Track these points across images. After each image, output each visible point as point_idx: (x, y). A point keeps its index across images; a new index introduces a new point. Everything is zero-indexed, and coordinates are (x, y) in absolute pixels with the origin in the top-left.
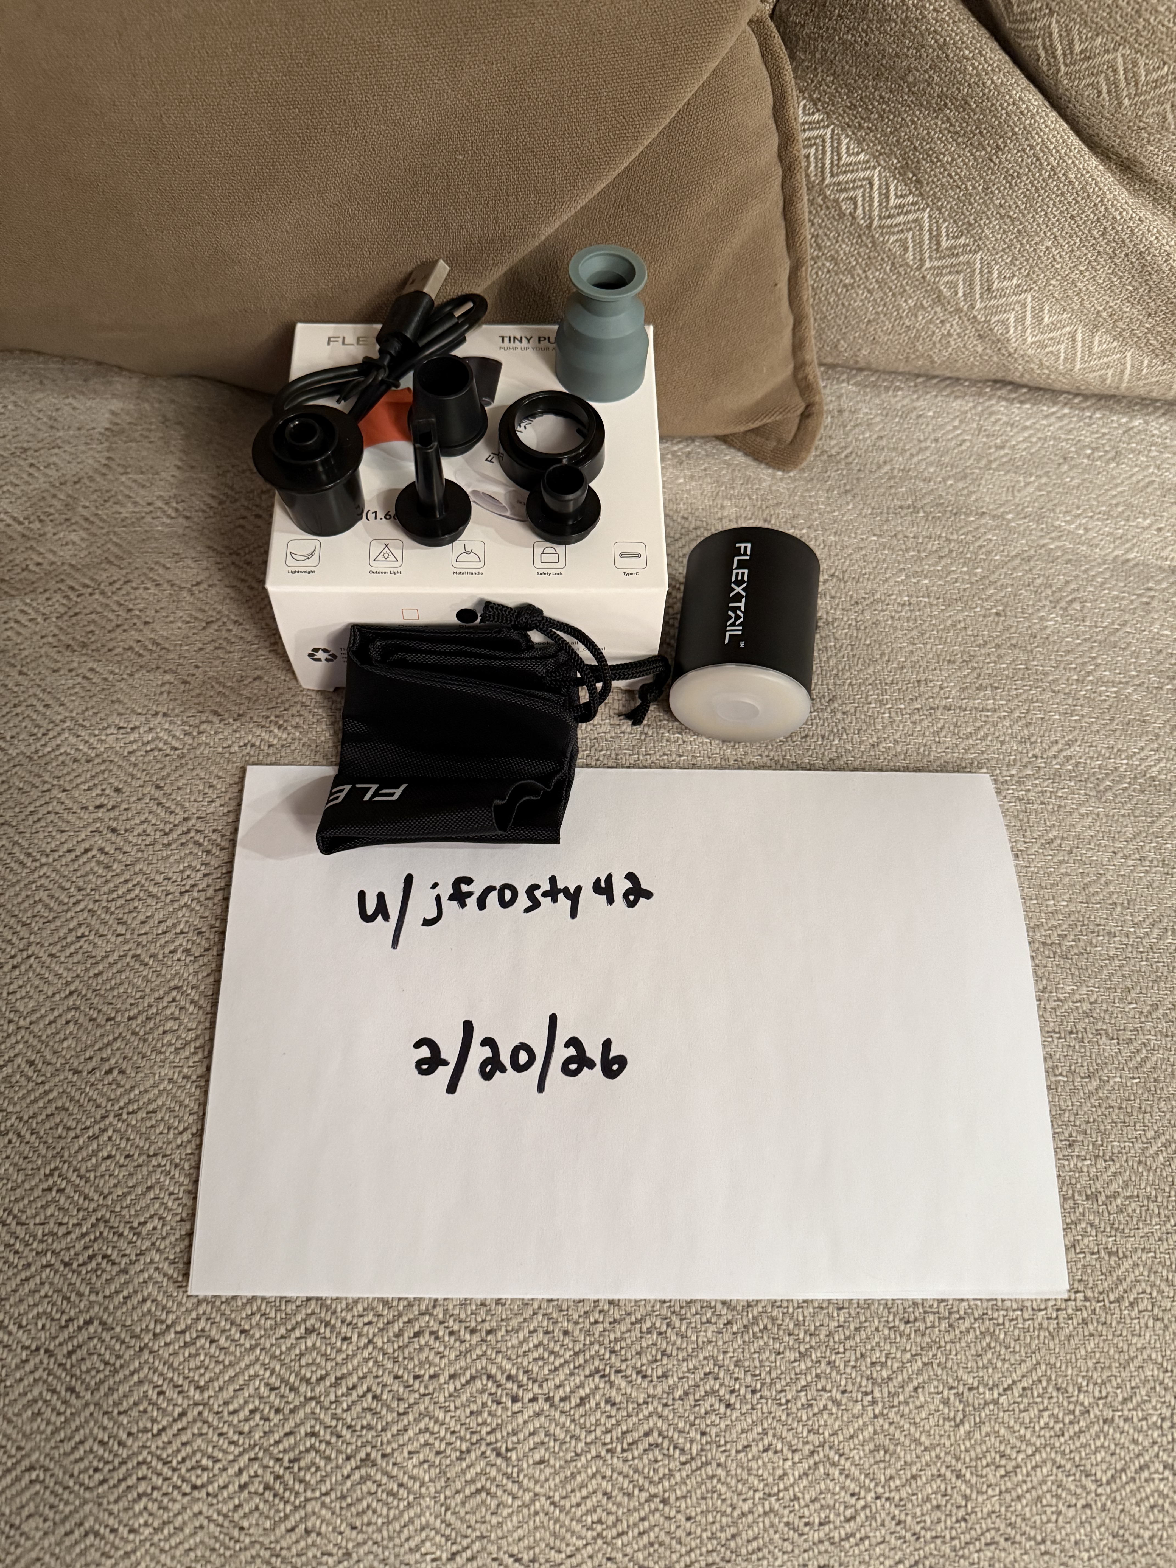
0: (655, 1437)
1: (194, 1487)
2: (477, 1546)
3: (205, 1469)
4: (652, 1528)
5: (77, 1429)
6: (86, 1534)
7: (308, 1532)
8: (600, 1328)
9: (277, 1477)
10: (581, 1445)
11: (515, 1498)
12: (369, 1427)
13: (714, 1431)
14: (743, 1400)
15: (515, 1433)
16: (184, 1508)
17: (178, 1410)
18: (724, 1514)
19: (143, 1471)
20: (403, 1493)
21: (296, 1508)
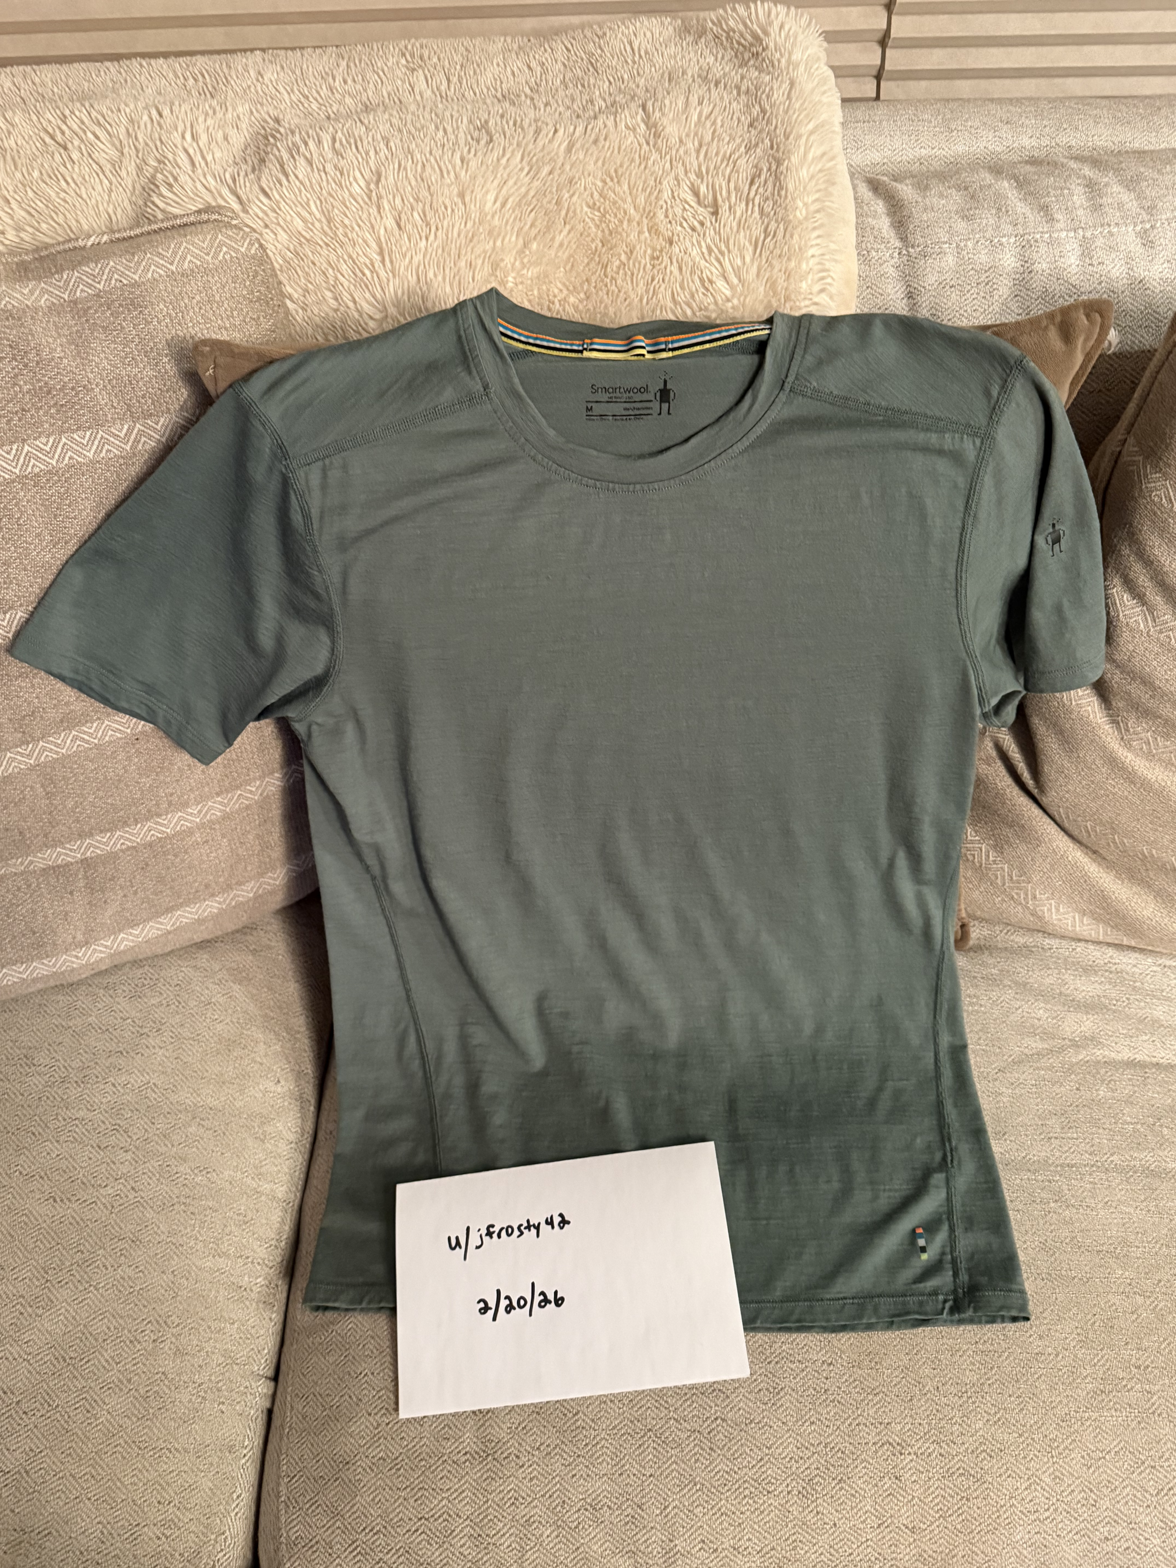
0: (961, 1471)
1: (769, 1492)
2: (889, 1521)
3: (773, 1484)
4: (963, 1513)
5: (716, 1466)
6: (722, 1514)
7: (818, 1513)
8: (934, 1422)
9: (804, 1488)
10: (931, 1474)
11: (904, 1498)
12: (841, 1466)
13: (986, 1468)
14: (997, 1455)
15: (902, 1469)
16: (764, 1502)
17: (759, 1457)
18: (993, 1506)
19: (746, 1485)
20: (857, 1495)
21: (812, 1502)
